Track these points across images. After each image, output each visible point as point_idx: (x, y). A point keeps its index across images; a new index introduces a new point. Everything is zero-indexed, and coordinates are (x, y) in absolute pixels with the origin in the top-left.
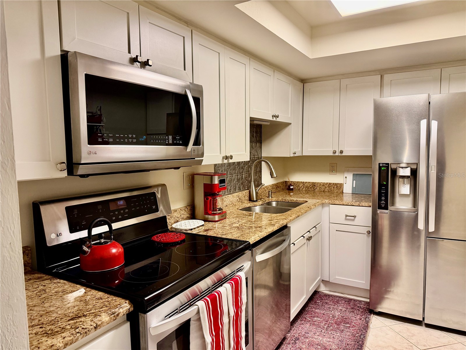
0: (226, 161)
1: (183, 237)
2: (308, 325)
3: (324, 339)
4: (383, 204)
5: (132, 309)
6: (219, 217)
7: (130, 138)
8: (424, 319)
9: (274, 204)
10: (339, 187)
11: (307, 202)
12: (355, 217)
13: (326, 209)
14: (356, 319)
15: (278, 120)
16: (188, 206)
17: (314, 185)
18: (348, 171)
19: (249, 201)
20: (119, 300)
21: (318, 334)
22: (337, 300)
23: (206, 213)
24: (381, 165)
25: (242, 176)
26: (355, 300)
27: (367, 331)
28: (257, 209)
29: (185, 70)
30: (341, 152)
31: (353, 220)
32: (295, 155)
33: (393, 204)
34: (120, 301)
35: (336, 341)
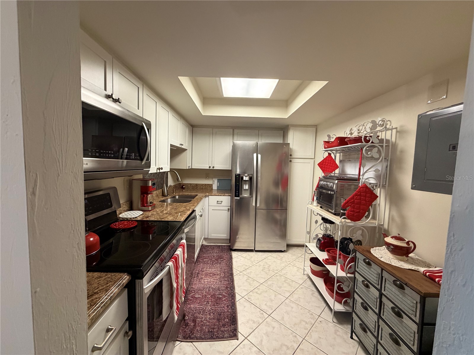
0: (158, 171)
1: (136, 224)
2: (202, 265)
3: (213, 270)
4: (237, 194)
5: (130, 278)
6: (151, 208)
7: (110, 154)
8: (255, 248)
9: (177, 197)
10: (211, 186)
11: (197, 195)
12: (222, 202)
13: (207, 198)
14: (225, 256)
15: (183, 147)
16: (127, 201)
17: (197, 185)
18: (215, 178)
19: (162, 196)
20: (118, 275)
21: (208, 268)
22: (213, 247)
23: (143, 205)
24: (236, 175)
25: (158, 181)
26: (222, 246)
27: (232, 260)
28: (169, 200)
29: (138, 109)
30: (213, 167)
31: (221, 203)
32: (189, 168)
33: (241, 194)
34: (120, 275)
35: (219, 269)
